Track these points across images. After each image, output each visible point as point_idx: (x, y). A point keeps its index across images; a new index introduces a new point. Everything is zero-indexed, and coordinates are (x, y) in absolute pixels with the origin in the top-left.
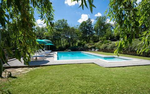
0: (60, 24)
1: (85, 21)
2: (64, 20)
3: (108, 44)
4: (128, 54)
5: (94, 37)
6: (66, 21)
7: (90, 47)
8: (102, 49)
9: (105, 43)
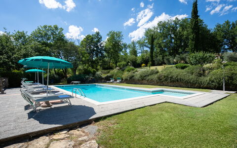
0: (49, 33)
1: (91, 35)
2: (56, 28)
3: (134, 73)
4: (166, 86)
5: (104, 62)
6: (62, 29)
7: (104, 76)
8: (126, 80)
9: (129, 71)
